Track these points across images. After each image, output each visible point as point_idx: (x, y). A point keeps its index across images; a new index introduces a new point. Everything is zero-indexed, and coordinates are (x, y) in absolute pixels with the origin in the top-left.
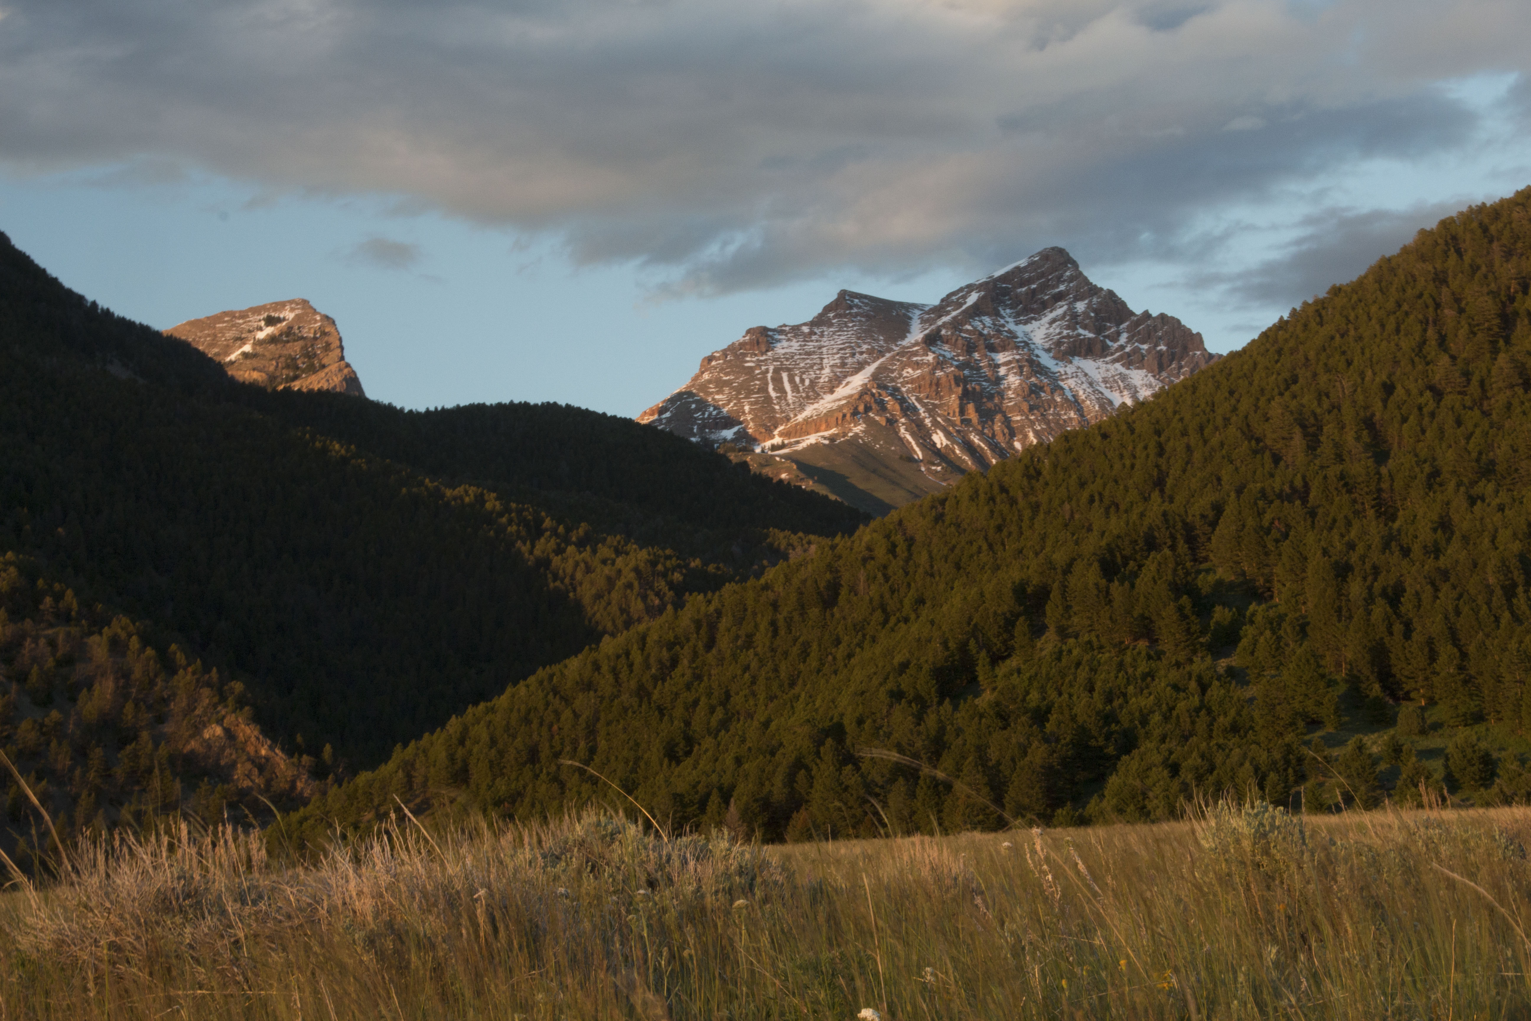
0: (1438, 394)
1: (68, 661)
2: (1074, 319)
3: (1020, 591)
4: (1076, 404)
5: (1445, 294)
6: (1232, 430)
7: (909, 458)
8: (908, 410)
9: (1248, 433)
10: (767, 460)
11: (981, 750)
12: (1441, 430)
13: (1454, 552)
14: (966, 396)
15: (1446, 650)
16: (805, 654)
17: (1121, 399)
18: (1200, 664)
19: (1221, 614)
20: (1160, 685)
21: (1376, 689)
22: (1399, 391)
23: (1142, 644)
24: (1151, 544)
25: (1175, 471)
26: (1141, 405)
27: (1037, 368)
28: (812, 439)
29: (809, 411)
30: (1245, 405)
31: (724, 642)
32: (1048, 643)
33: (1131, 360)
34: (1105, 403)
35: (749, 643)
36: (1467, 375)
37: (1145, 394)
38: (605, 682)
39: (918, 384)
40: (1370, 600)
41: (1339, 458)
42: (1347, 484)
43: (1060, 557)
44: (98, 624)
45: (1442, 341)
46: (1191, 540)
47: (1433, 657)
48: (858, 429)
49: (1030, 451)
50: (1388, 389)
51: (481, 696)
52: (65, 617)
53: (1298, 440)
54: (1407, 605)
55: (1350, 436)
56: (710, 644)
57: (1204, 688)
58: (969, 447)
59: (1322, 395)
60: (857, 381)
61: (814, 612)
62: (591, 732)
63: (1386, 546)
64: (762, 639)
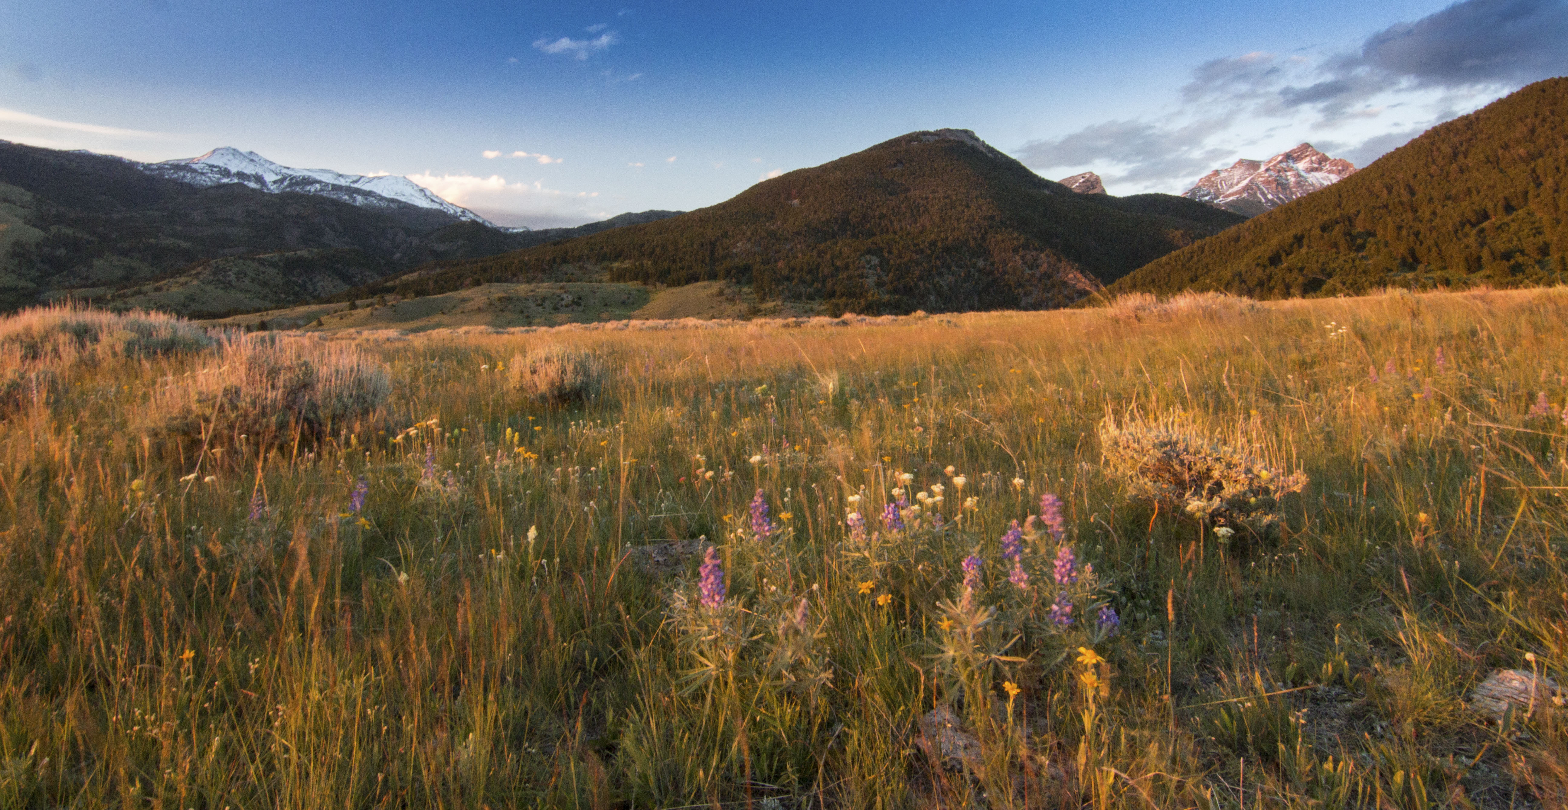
0: (1432, 176)
1: (1035, 260)
2: (1312, 162)
3: (1296, 237)
4: (1312, 185)
5: (1434, 148)
6: (1364, 191)
7: (1260, 202)
8: (1260, 189)
9: (1368, 190)
10: (1218, 204)
11: (1283, 279)
12: (1433, 188)
13: (1437, 221)
14: (1278, 184)
15: (1434, 249)
16: (1230, 254)
17: (1326, 183)
18: (1353, 255)
19: (1359, 241)
20: (1340, 261)
21: (1411, 260)
22: (1419, 177)
23: (1334, 250)
24: (1337, 222)
25: (1344, 202)
26: (1333, 185)
27: (1299, 175)
28: (1231, 198)
29: (1231, 191)
30: (1368, 182)
31: (1206, 252)
32: (1304, 250)
33: (1329, 172)
34: (1321, 184)
35: (1214, 252)
36: (1442, 171)
37: (1334, 181)
38: (1173, 263)
39: (1263, 182)
40: (1409, 236)
41: (1399, 195)
42: (1401, 203)
43: (1308, 227)
44: (1042, 251)
45: (1434, 162)
46: (1350, 220)
47: (1430, 250)
48: (1245, 195)
49: (1298, 198)
50: (1415, 176)
51: (1138, 266)
52: (1036, 249)
53: (1385, 191)
54: (1421, 236)
55: (1402, 191)
56: (1202, 252)
57: (1353, 261)
58: (1279, 198)
59: (1393, 178)
60: (1244, 183)
61: (1233, 243)
62: (1169, 276)
63: (1414, 220)
64: (1217, 252)
